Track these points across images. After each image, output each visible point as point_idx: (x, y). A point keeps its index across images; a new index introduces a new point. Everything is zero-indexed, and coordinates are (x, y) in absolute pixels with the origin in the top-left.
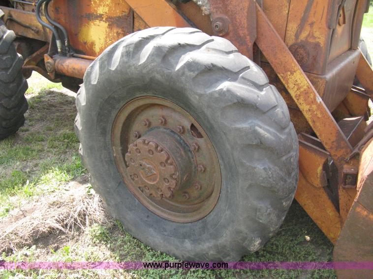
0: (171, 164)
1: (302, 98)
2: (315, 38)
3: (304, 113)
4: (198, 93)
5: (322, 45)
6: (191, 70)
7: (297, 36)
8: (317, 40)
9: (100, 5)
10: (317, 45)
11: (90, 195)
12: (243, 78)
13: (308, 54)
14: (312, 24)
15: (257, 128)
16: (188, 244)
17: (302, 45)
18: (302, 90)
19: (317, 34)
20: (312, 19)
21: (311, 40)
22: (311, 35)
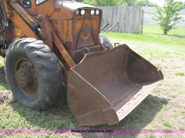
0: (25, 76)
1: (66, 58)
2: (70, 40)
3: (67, 62)
4: (29, 54)
5: (72, 42)
6: (27, 48)
7: (66, 40)
8: (71, 41)
9: (18, 33)
10: (71, 42)
11: (10, 93)
12: (41, 50)
13: (69, 45)
14: (69, 36)
15: (43, 63)
16: (32, 103)
17: (67, 42)
18: (66, 55)
19: (70, 39)
20: (68, 35)
21: (69, 41)
22: (69, 39)
